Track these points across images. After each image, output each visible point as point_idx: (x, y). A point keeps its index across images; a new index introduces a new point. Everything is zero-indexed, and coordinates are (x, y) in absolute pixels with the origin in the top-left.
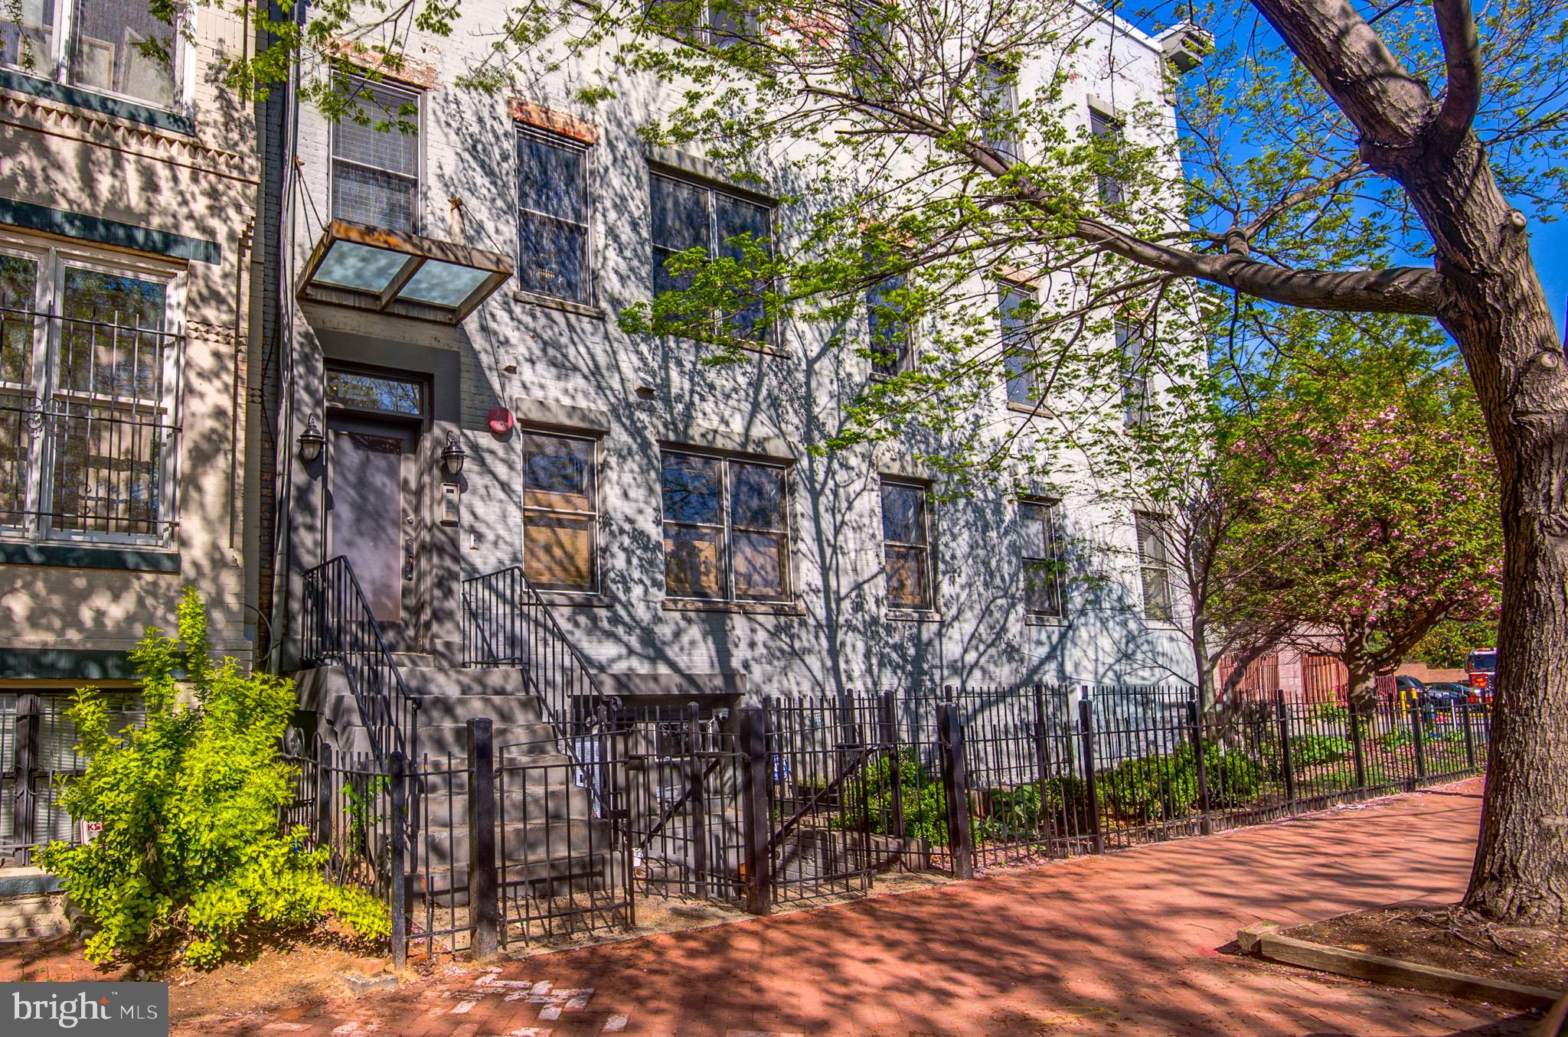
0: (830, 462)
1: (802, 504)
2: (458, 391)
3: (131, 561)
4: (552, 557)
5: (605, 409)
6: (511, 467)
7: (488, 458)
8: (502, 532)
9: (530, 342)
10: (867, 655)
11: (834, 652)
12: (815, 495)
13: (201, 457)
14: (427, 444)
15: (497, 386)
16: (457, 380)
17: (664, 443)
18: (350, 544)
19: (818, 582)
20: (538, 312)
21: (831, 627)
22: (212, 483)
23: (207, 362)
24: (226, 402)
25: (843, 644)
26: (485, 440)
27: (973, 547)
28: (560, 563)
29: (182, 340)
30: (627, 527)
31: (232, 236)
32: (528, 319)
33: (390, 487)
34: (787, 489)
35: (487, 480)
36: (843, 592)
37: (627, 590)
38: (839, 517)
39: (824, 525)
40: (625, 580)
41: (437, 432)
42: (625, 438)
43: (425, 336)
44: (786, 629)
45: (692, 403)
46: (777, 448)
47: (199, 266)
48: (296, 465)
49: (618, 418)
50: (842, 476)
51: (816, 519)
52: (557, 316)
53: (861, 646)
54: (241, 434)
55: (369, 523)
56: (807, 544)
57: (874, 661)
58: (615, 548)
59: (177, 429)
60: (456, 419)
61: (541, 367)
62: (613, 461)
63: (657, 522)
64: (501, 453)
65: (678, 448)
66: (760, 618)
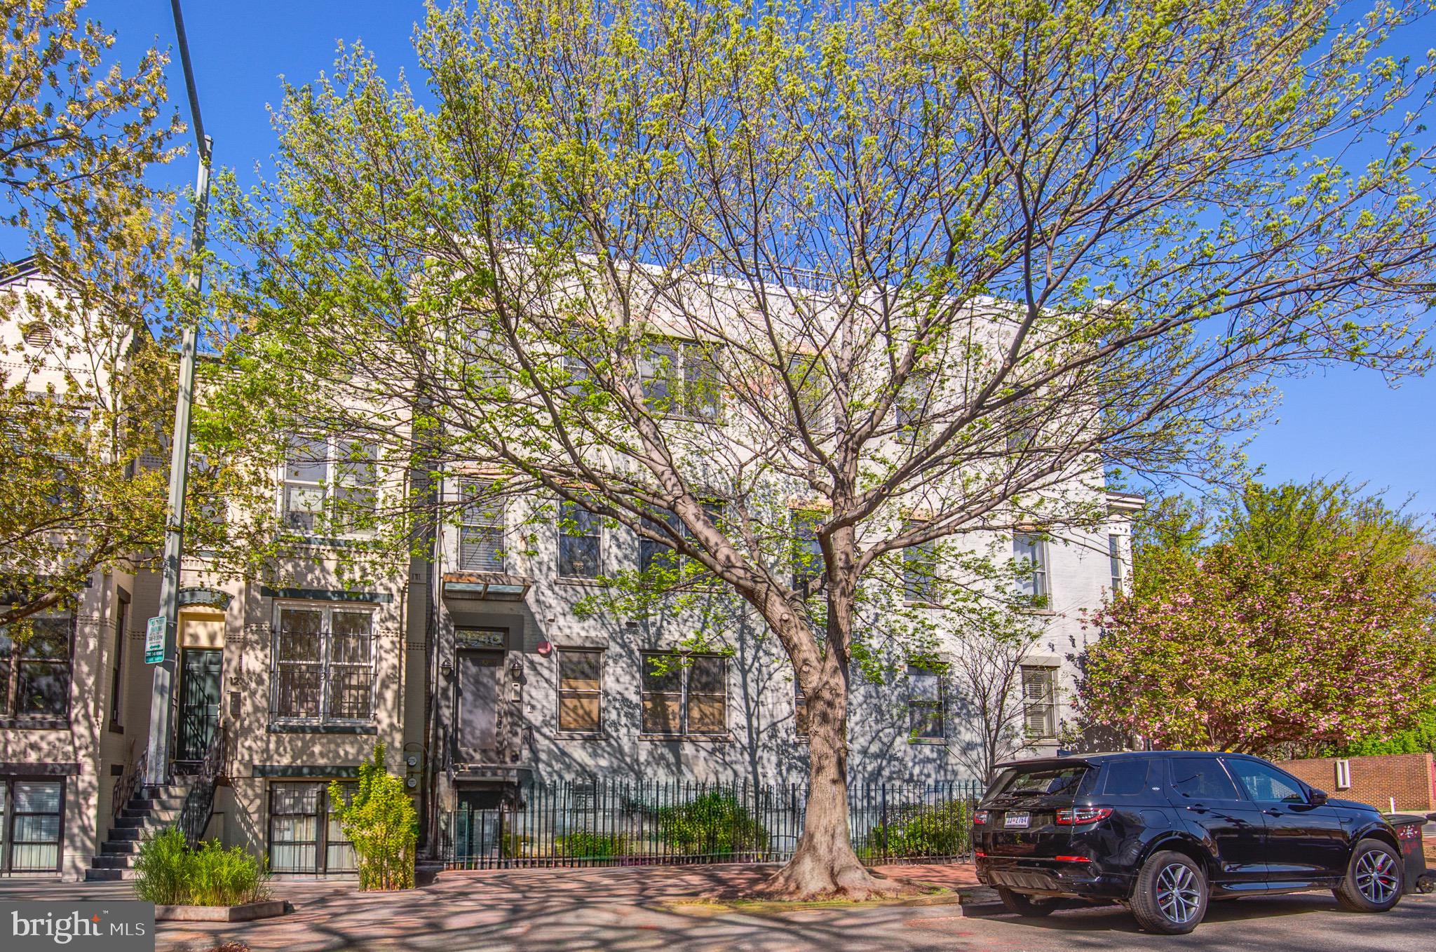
0: (757, 652)
1: (735, 678)
2: (522, 634)
3: (358, 730)
4: (577, 715)
5: (606, 635)
6: (551, 671)
7: (539, 667)
8: (545, 703)
9: (563, 604)
10: (779, 764)
11: (754, 763)
12: (744, 673)
13: (384, 685)
14: (507, 662)
15: (544, 629)
16: (522, 629)
17: (641, 650)
18: (471, 712)
19: (745, 723)
20: (568, 588)
21: (752, 749)
22: (389, 695)
23: (388, 645)
24: (396, 662)
25: (761, 758)
26: (537, 658)
27: (868, 696)
28: (583, 718)
29: (378, 637)
30: (618, 697)
31: (399, 590)
32: (562, 593)
33: (491, 683)
34: (725, 669)
35: (539, 678)
36: (762, 728)
37: (617, 730)
38: (761, 684)
39: (750, 690)
40: (615, 725)
41: (511, 656)
42: (618, 649)
43: (505, 608)
44: (721, 750)
45: (662, 626)
46: (717, 647)
47: (385, 605)
48: (441, 677)
49: (614, 640)
50: (765, 660)
51: (745, 686)
52: (579, 589)
53: (774, 759)
54: (403, 673)
55: (481, 701)
56: (737, 701)
57: (784, 768)
58: (610, 709)
59: (376, 675)
60: (521, 649)
61: (569, 617)
62: (610, 662)
63: (637, 693)
64: (546, 664)
65: (652, 651)
66: (702, 744)
